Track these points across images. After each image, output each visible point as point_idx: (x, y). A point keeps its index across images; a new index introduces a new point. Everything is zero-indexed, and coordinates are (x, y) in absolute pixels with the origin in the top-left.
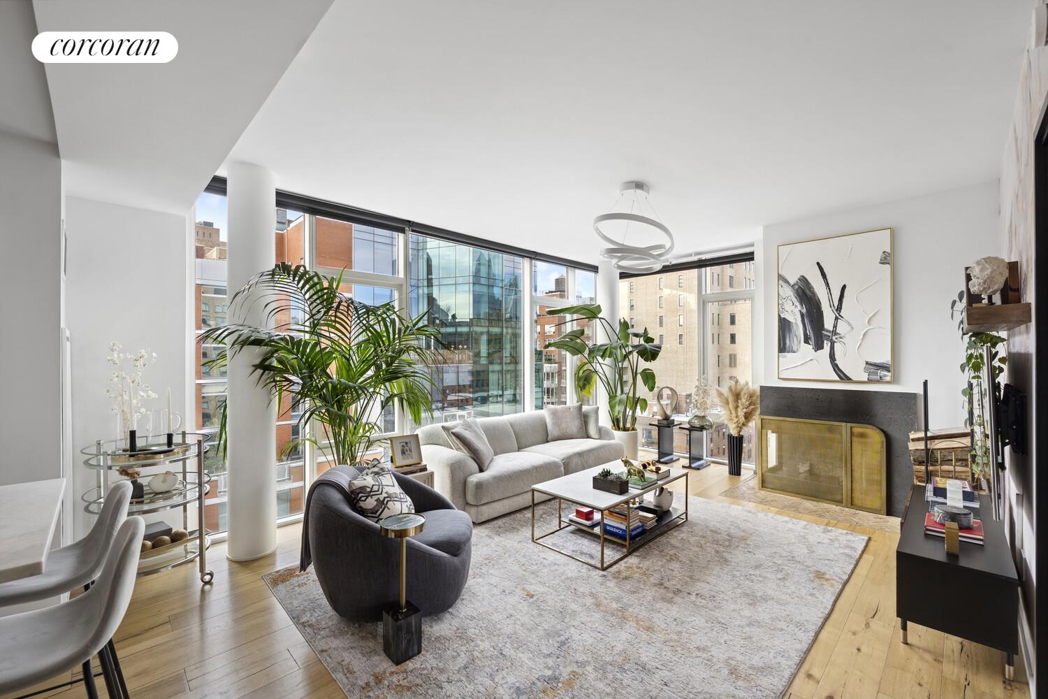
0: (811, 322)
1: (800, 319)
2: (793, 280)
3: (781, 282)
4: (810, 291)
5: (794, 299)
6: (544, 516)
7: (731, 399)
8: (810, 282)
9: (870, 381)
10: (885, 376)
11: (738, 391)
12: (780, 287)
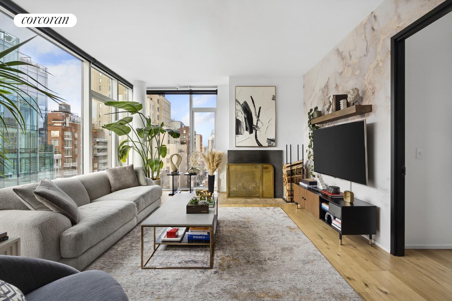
0: (248, 122)
1: (244, 120)
2: (242, 103)
3: (237, 103)
4: (248, 108)
5: (242, 111)
6: (133, 245)
7: (210, 158)
8: (248, 104)
9: (269, 146)
10: (273, 144)
11: (213, 154)
12: (236, 105)
